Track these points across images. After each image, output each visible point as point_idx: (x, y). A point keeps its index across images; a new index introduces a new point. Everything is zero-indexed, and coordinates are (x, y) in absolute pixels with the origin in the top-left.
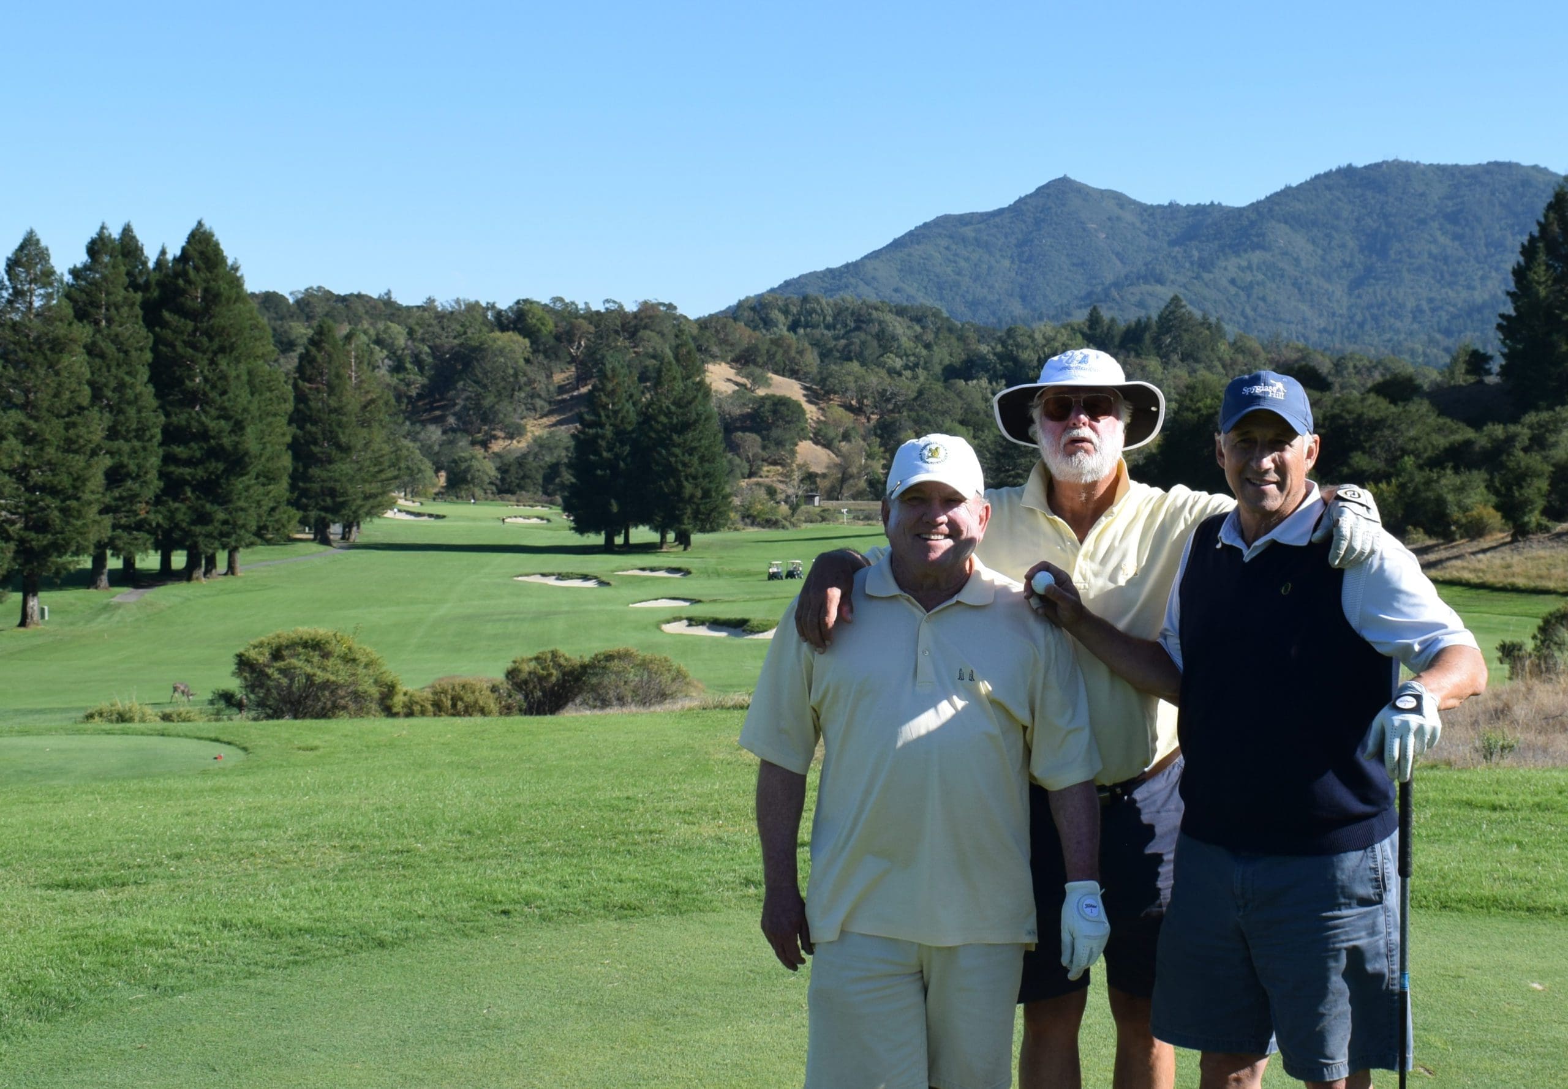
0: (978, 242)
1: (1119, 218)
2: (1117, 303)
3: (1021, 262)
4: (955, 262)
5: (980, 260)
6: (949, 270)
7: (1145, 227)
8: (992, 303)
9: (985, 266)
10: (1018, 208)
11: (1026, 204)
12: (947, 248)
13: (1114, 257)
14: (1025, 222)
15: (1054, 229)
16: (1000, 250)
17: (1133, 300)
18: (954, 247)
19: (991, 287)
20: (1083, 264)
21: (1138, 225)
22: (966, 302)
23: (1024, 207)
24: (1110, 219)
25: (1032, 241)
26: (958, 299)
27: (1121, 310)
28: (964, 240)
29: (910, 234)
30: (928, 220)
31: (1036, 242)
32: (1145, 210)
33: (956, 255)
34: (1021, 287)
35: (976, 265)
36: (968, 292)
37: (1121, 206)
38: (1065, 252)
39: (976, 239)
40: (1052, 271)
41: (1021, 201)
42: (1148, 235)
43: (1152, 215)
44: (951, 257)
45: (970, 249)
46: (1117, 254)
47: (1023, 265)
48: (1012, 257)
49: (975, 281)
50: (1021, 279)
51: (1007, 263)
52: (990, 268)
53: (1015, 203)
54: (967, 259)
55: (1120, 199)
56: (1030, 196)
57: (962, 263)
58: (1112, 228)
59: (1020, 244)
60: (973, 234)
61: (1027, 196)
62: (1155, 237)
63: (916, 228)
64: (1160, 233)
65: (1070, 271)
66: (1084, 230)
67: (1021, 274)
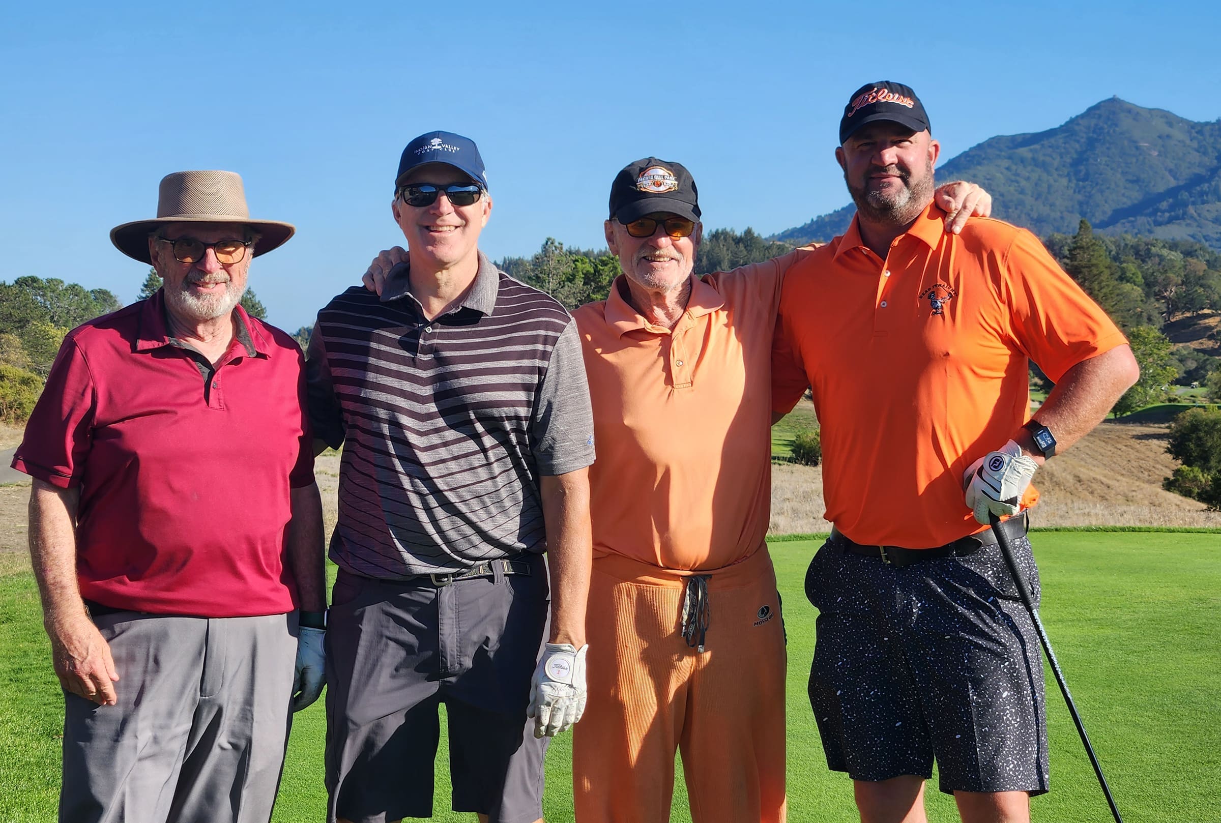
0: (1035, 162)
1: (1168, 136)
2: (1196, 220)
3: (1078, 180)
4: (1017, 182)
5: (1039, 179)
6: (1012, 189)
7: (1195, 144)
8: (1055, 219)
9: (1045, 185)
10: (1069, 128)
11: (1078, 124)
12: (1008, 169)
13: (1167, 174)
14: (1078, 141)
15: (1108, 148)
16: (1056, 169)
17: (1210, 216)
18: (1014, 167)
19: (1052, 205)
20: (1137, 181)
21: (1188, 142)
22: (1032, 219)
23: (1077, 128)
24: (1160, 137)
25: (1087, 160)
26: (1023, 216)
27: (1199, 226)
28: (1022, 161)
29: (965, 155)
30: (981, 141)
31: (1091, 161)
32: (1193, 127)
33: (1017, 175)
34: (1081, 204)
35: (1036, 185)
36: (1032, 210)
37: (1170, 124)
38: (1120, 170)
39: (1034, 159)
40: (1108, 188)
41: (1072, 121)
42: (1198, 151)
43: (1200, 132)
44: (1013, 178)
45: (1029, 168)
46: (1170, 171)
47: (1081, 183)
48: (1068, 175)
49: (1036, 199)
50: (1079, 197)
51: (1064, 181)
52: (1050, 186)
53: (1067, 123)
54: (1028, 179)
55: (1169, 118)
56: (1082, 116)
57: (1023, 183)
58: (1163, 146)
59: (1076, 163)
60: (1030, 155)
61: (1077, 117)
62: (1205, 153)
63: (971, 149)
64: (1210, 150)
65: (1125, 188)
66: (1137, 148)
67: (1079, 192)
